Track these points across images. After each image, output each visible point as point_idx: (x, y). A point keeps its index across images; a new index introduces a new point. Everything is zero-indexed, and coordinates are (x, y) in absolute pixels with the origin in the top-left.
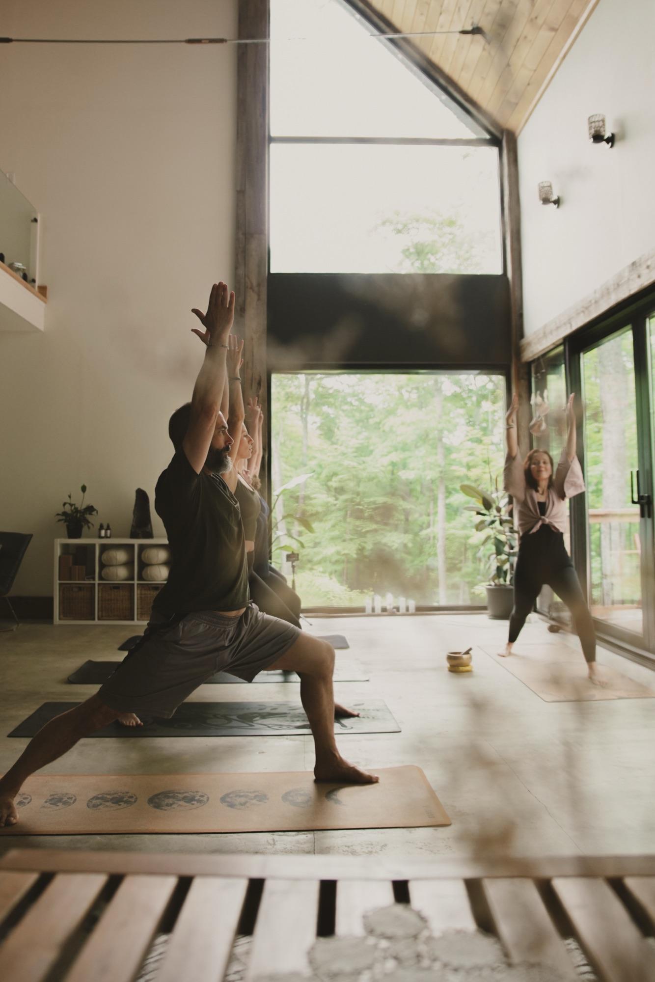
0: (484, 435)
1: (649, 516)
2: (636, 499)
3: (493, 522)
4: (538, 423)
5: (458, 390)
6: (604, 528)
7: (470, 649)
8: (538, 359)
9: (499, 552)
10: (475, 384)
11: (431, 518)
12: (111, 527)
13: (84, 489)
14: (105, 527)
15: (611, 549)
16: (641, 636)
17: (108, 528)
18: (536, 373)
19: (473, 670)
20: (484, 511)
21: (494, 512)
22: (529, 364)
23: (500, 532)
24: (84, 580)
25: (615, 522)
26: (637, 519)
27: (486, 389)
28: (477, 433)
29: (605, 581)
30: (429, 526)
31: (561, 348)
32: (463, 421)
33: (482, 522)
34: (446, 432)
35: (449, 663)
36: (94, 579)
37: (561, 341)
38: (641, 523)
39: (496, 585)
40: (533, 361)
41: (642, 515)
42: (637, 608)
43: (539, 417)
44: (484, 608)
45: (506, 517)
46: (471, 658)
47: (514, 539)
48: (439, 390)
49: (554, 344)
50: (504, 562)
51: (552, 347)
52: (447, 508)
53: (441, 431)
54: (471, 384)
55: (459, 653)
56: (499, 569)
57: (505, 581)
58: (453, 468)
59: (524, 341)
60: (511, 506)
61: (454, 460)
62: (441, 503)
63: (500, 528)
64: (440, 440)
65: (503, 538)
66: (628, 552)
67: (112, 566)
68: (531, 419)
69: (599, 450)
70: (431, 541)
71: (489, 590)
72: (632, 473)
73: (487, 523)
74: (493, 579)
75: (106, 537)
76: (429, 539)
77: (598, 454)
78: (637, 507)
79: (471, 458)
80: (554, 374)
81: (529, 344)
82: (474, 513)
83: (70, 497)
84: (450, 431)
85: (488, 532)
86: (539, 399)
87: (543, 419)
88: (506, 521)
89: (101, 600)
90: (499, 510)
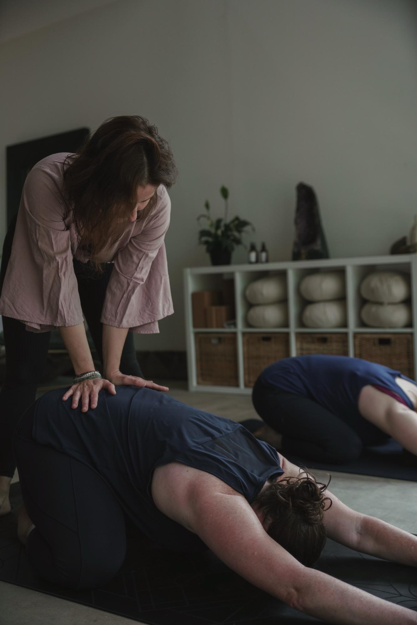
12: (268, 247)
13: (225, 193)
14: (259, 248)
17: (264, 249)
24: (223, 327)
36: (235, 325)
67: (258, 305)
75: (258, 261)
83: (207, 206)
89: (247, 358)
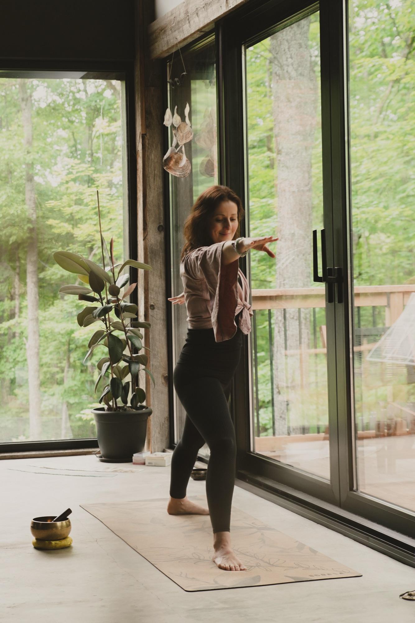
0: (96, 171)
1: (340, 301)
2: (320, 274)
3: (105, 311)
4: (176, 156)
5: (59, 101)
6: (277, 317)
7: (69, 512)
8: (177, 52)
9: (115, 357)
10: (85, 91)
11: (16, 302)
15: (286, 348)
16: (329, 482)
18: (172, 78)
19: (72, 545)
20: (92, 294)
21: (106, 295)
22: (163, 61)
23: (116, 326)
25: (292, 307)
26: (321, 304)
27: (104, 98)
28: (85, 169)
29: (277, 398)
30: (12, 316)
31: (212, 38)
32: (65, 149)
33: (90, 310)
34: (38, 167)
35: (34, 533)
37: (213, 26)
38: (327, 309)
39: (110, 408)
40: (169, 57)
41: (330, 297)
42: (325, 439)
43: (177, 146)
44: (92, 444)
45: (125, 302)
46: (69, 525)
47: (139, 336)
48: (27, 99)
49: (200, 30)
50: (123, 373)
51: (197, 36)
52: (41, 287)
53: (31, 165)
54: (79, 91)
55: (52, 518)
56: (115, 383)
57: (125, 402)
58: (50, 222)
59: (156, 25)
60: (134, 285)
61: (52, 210)
62: (31, 280)
63: (115, 319)
64: (30, 179)
65: (120, 334)
66: (313, 351)
68: (165, 149)
69: (271, 195)
70: (17, 340)
71: (100, 418)
72: (315, 232)
73: (96, 312)
74: (105, 399)
76: (14, 336)
77: (270, 201)
78: (321, 288)
79: (76, 208)
80: (201, 78)
81: (163, 30)
82: (77, 297)
84: (45, 165)
85: (98, 326)
86: (177, 119)
87: (183, 149)
88: (127, 309)
90: (115, 291)
